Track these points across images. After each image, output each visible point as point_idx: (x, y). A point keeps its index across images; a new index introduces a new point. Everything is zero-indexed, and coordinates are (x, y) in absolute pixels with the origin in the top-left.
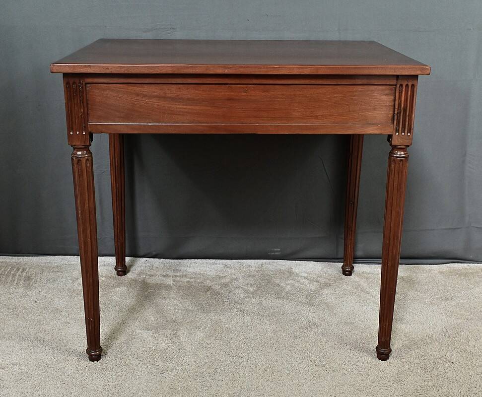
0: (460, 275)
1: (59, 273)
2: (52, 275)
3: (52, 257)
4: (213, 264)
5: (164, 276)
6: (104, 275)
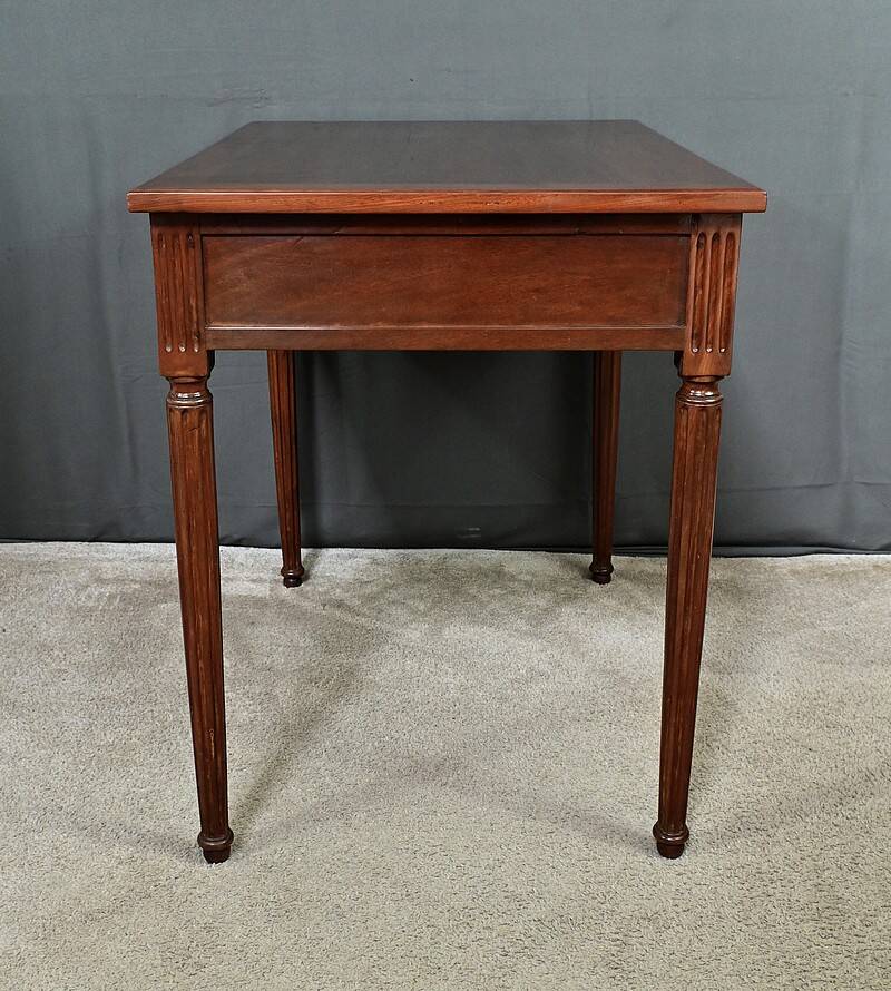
0: (832, 576)
1: (52, 576)
2: (39, 579)
3: (40, 545)
4: (350, 556)
5: (253, 581)
6: (138, 579)
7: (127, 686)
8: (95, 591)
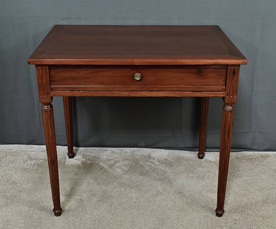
1: (16, 157)
7: (39, 196)
8: (29, 162)
